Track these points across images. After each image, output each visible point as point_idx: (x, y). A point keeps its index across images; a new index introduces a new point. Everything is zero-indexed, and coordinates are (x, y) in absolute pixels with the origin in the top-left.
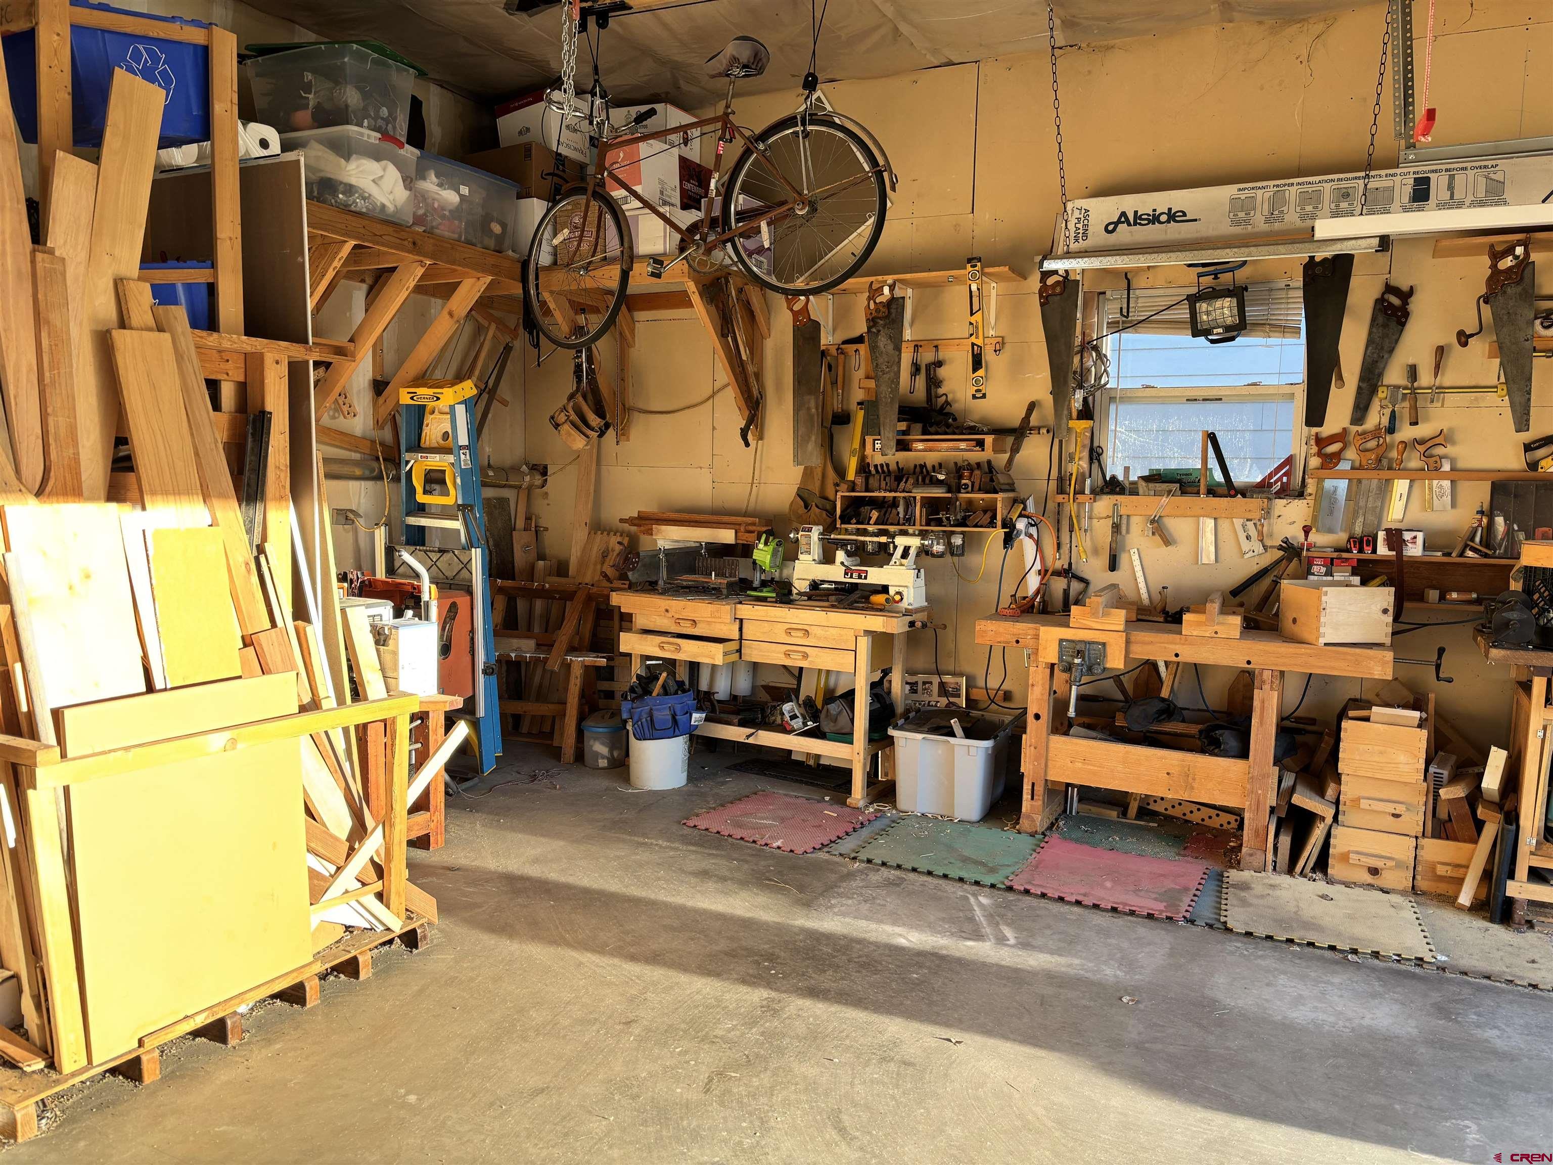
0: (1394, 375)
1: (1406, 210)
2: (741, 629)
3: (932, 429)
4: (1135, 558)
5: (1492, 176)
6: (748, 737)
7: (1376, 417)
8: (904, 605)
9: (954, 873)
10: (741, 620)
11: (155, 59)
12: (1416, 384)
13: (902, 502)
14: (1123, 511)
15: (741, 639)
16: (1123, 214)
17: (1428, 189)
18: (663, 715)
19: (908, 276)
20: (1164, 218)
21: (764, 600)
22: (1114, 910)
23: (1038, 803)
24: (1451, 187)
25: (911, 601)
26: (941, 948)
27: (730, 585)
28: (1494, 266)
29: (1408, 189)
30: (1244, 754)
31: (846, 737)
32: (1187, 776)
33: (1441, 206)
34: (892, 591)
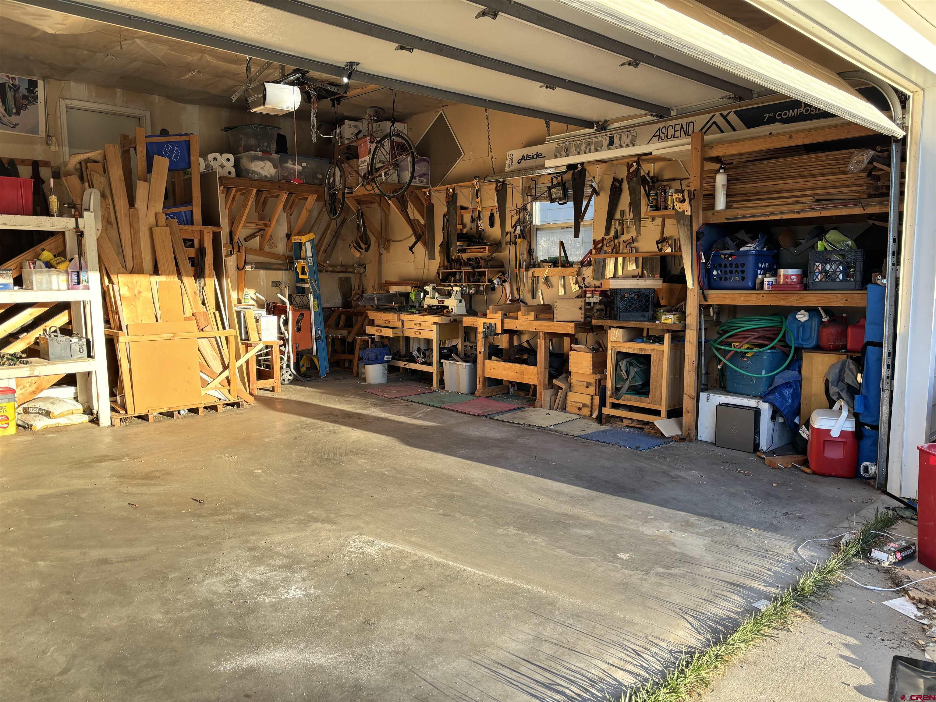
0: (618, 216)
1: (606, 149)
2: (403, 324)
3: (473, 244)
4: (540, 293)
5: (633, 134)
6: (405, 365)
7: (612, 233)
8: (453, 313)
10: (403, 321)
11: (173, 147)
12: (624, 218)
13: (457, 273)
14: (536, 275)
15: (403, 328)
16: (523, 156)
17: (613, 141)
18: (372, 355)
19: (459, 184)
20: (535, 156)
21: (413, 313)
23: (481, 385)
24: (620, 140)
25: (456, 311)
27: (399, 307)
29: (607, 141)
31: (431, 364)
32: (522, 373)
33: (617, 147)
34: (450, 308)
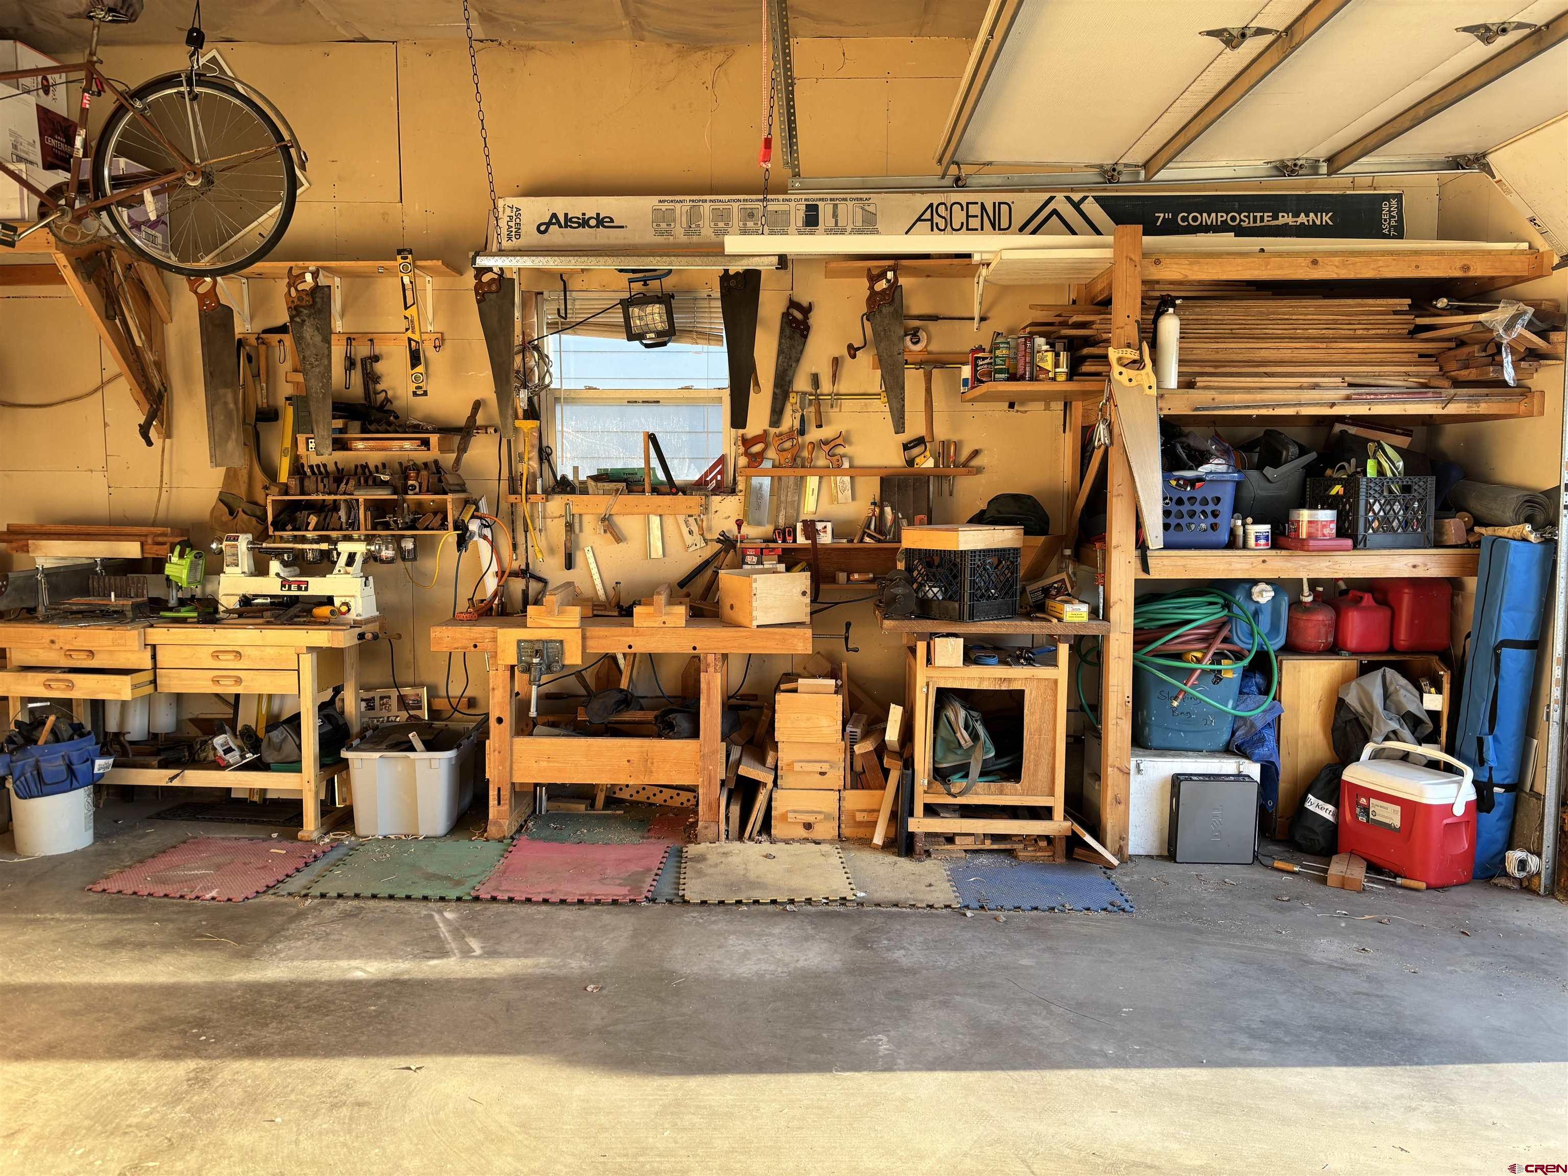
0: (801, 383)
1: (800, 233)
2: (154, 657)
3: (372, 428)
4: (590, 555)
5: (866, 207)
6: (172, 779)
7: (789, 421)
8: (352, 616)
9: (417, 893)
10: (154, 647)
12: (818, 391)
13: (343, 506)
14: (575, 510)
15: (155, 668)
16: (554, 215)
17: (817, 215)
18: (54, 766)
20: (593, 222)
21: (183, 621)
22: (581, 902)
23: (505, 807)
24: (835, 215)
25: (360, 611)
26: (402, 973)
27: (136, 607)
28: (871, 288)
29: (801, 214)
30: (694, 734)
31: (294, 765)
32: (647, 761)
33: (829, 232)
34: (337, 602)
